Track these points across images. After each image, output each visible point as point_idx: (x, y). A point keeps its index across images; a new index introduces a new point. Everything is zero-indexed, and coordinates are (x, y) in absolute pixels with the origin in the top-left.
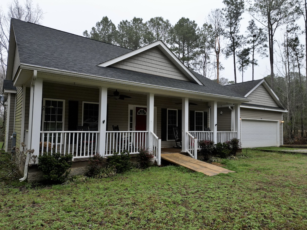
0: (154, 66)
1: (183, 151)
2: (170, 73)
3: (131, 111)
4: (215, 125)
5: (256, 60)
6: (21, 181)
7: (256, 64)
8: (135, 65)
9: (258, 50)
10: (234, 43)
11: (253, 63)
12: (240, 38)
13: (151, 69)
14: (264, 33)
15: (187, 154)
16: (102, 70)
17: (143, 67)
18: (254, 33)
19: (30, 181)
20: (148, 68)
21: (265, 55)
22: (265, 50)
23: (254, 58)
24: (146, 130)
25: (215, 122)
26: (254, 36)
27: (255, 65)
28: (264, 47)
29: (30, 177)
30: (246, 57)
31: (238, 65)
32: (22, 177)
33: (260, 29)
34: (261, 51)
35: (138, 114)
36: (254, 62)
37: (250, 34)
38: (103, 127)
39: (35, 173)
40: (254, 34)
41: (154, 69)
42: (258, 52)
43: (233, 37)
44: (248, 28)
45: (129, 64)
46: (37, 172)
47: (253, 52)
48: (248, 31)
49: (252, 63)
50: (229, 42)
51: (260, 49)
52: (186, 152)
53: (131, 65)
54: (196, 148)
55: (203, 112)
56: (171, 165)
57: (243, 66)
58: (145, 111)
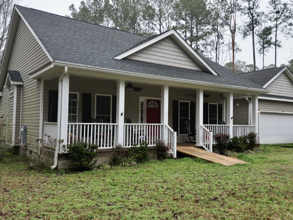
0: (167, 56)
1: (197, 145)
2: (183, 62)
3: (142, 103)
4: (231, 118)
5: (279, 41)
6: (52, 169)
7: (280, 46)
8: (148, 56)
9: (282, 29)
10: (253, 20)
11: (276, 45)
12: (260, 15)
13: (164, 59)
14: (289, 9)
15: (202, 148)
16: (119, 63)
17: (156, 58)
18: (277, 8)
19: (60, 168)
20: (161, 58)
21: (291, 35)
22: (291, 29)
23: (277, 39)
24: (160, 123)
25: (231, 115)
26: (278, 12)
27: (278, 47)
28: (289, 25)
29: (61, 165)
30: (268, 37)
31: (258, 46)
32: (53, 164)
33: (285, 4)
34: (285, 30)
35: (148, 107)
36: (277, 43)
37: (273, 10)
38: (121, 119)
39: (64, 162)
40: (277, 10)
41: (166, 59)
42: (282, 31)
43: (252, 13)
44: (269, 2)
45: (142, 55)
46: (66, 161)
47: (276, 31)
48: (270, 6)
49: (274, 45)
50: (247, 19)
51: (285, 28)
52: (200, 146)
53: (145, 56)
54: (211, 142)
55: (217, 104)
56: (188, 157)
57: (264, 48)
58: (156, 103)
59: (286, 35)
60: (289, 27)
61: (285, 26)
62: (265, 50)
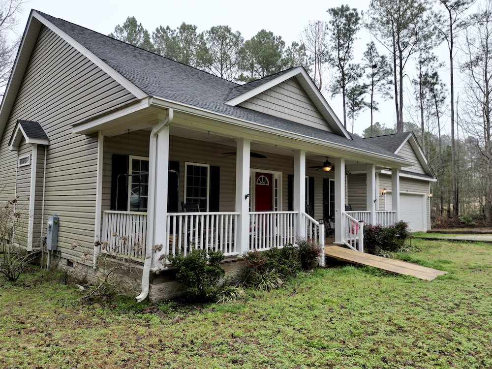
2: (310, 118)
5: (376, 103)
7: (377, 109)
9: (379, 88)
10: (344, 74)
11: (372, 107)
12: (355, 68)
13: (287, 111)
17: (278, 108)
18: (373, 61)
21: (389, 96)
22: (390, 88)
23: (373, 100)
27: (374, 110)
28: (388, 83)
33: (382, 57)
34: (383, 90)
35: (257, 184)
40: (374, 64)
42: (379, 91)
43: (342, 66)
44: (365, 53)
47: (372, 90)
48: (365, 58)
49: (370, 107)
50: (336, 73)
51: (382, 87)
56: (350, 265)
57: (353, 111)
58: (267, 179)
59: (384, 96)
60: (388, 86)
61: (383, 84)
62: (355, 113)
